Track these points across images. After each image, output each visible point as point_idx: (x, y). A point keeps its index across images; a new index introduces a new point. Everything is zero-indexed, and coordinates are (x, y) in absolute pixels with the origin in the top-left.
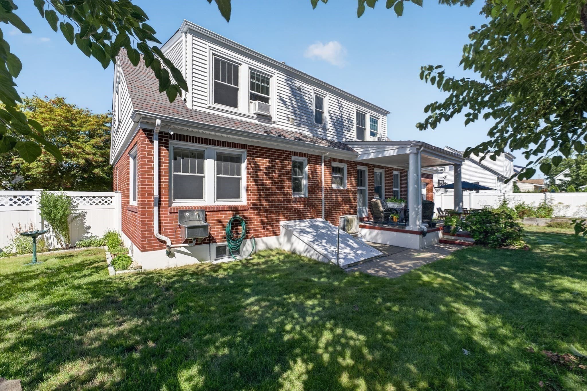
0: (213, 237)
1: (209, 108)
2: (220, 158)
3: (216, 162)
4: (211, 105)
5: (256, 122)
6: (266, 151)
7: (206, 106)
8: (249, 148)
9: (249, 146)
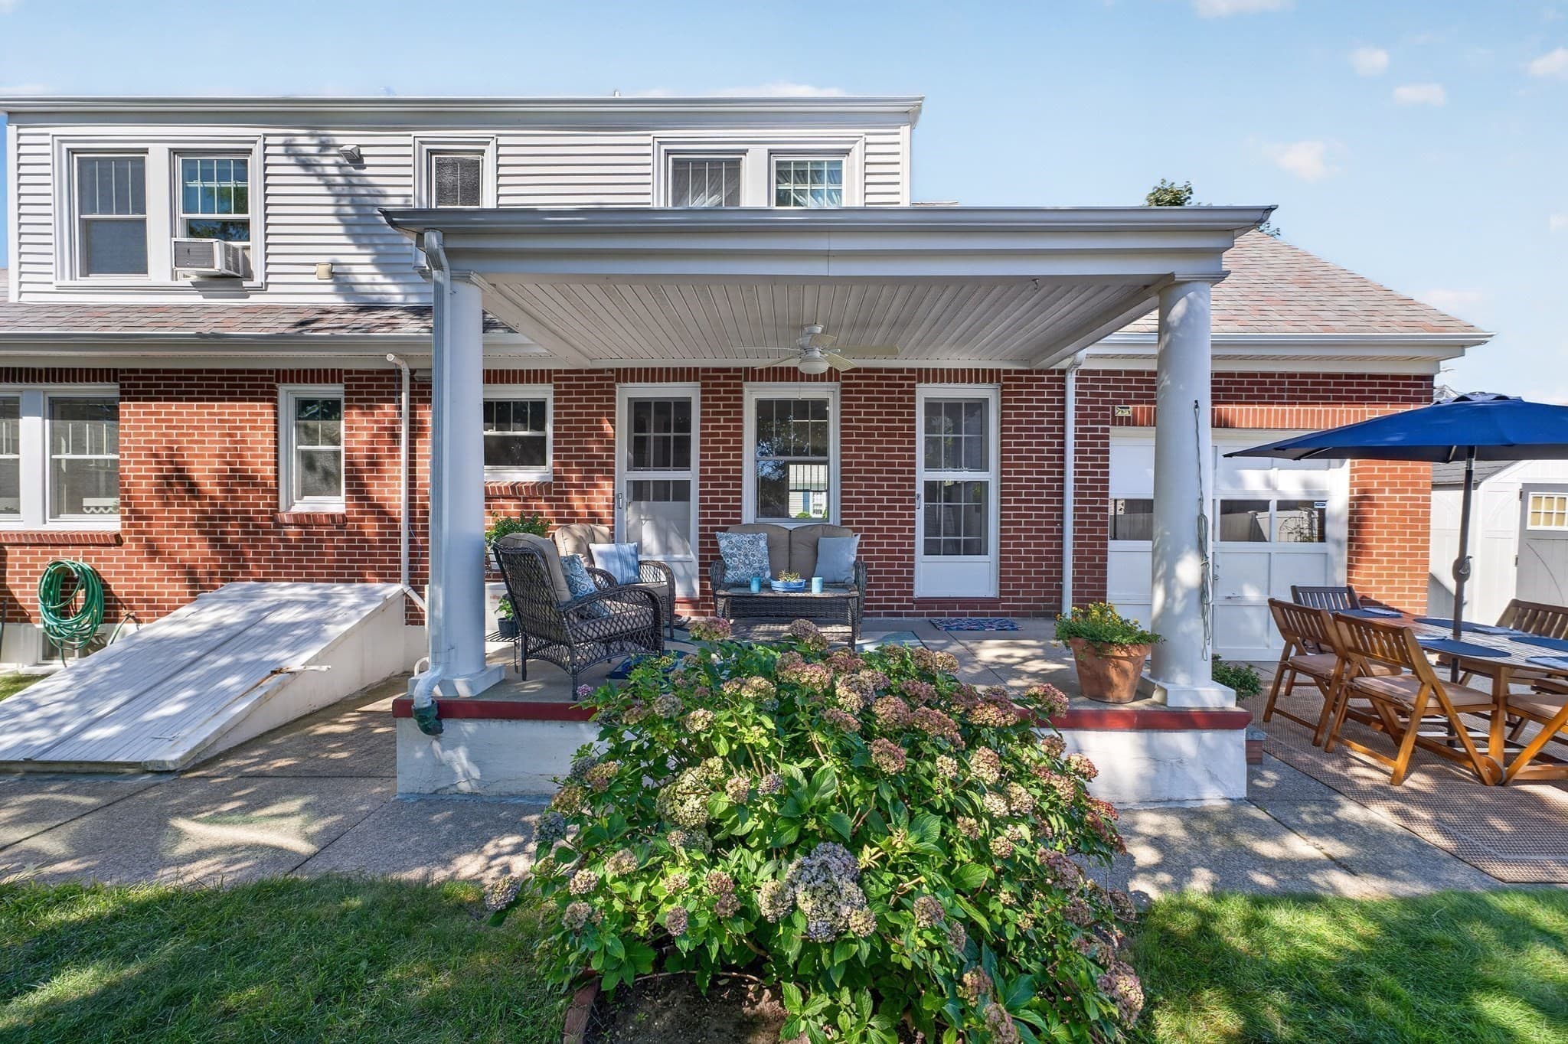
0: (21, 607)
1: (61, 290)
2: (61, 410)
3: (47, 421)
4: (67, 282)
5: (198, 299)
6: (179, 379)
7: (52, 288)
8: (122, 379)
9: (123, 371)
